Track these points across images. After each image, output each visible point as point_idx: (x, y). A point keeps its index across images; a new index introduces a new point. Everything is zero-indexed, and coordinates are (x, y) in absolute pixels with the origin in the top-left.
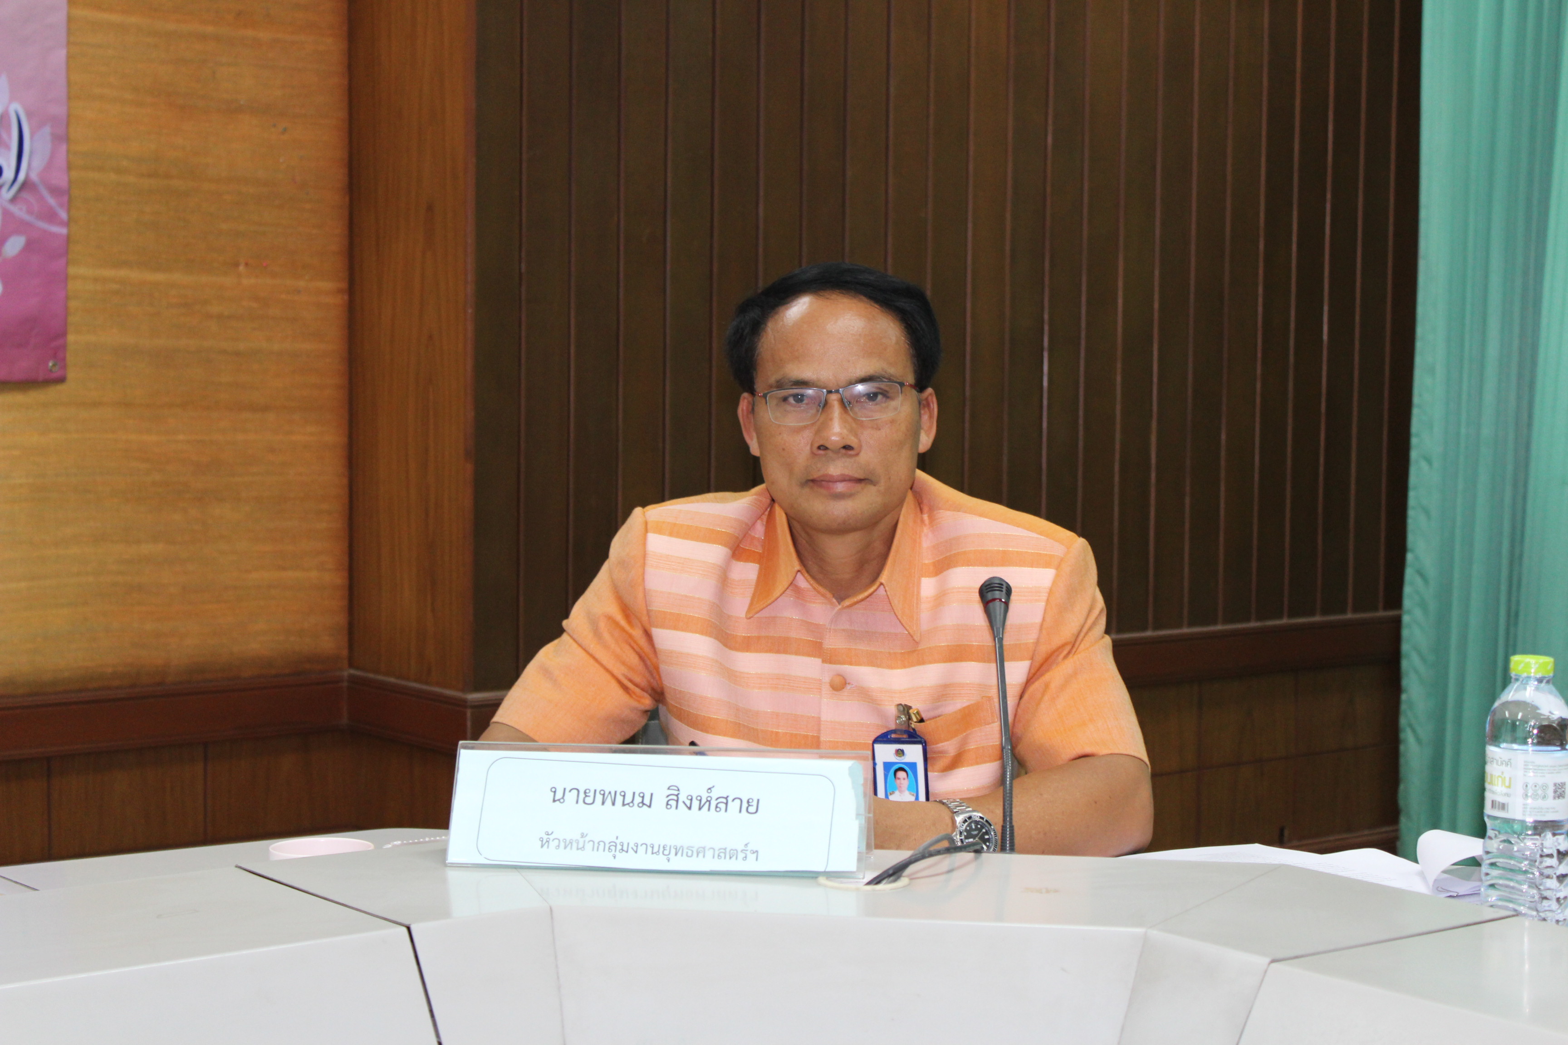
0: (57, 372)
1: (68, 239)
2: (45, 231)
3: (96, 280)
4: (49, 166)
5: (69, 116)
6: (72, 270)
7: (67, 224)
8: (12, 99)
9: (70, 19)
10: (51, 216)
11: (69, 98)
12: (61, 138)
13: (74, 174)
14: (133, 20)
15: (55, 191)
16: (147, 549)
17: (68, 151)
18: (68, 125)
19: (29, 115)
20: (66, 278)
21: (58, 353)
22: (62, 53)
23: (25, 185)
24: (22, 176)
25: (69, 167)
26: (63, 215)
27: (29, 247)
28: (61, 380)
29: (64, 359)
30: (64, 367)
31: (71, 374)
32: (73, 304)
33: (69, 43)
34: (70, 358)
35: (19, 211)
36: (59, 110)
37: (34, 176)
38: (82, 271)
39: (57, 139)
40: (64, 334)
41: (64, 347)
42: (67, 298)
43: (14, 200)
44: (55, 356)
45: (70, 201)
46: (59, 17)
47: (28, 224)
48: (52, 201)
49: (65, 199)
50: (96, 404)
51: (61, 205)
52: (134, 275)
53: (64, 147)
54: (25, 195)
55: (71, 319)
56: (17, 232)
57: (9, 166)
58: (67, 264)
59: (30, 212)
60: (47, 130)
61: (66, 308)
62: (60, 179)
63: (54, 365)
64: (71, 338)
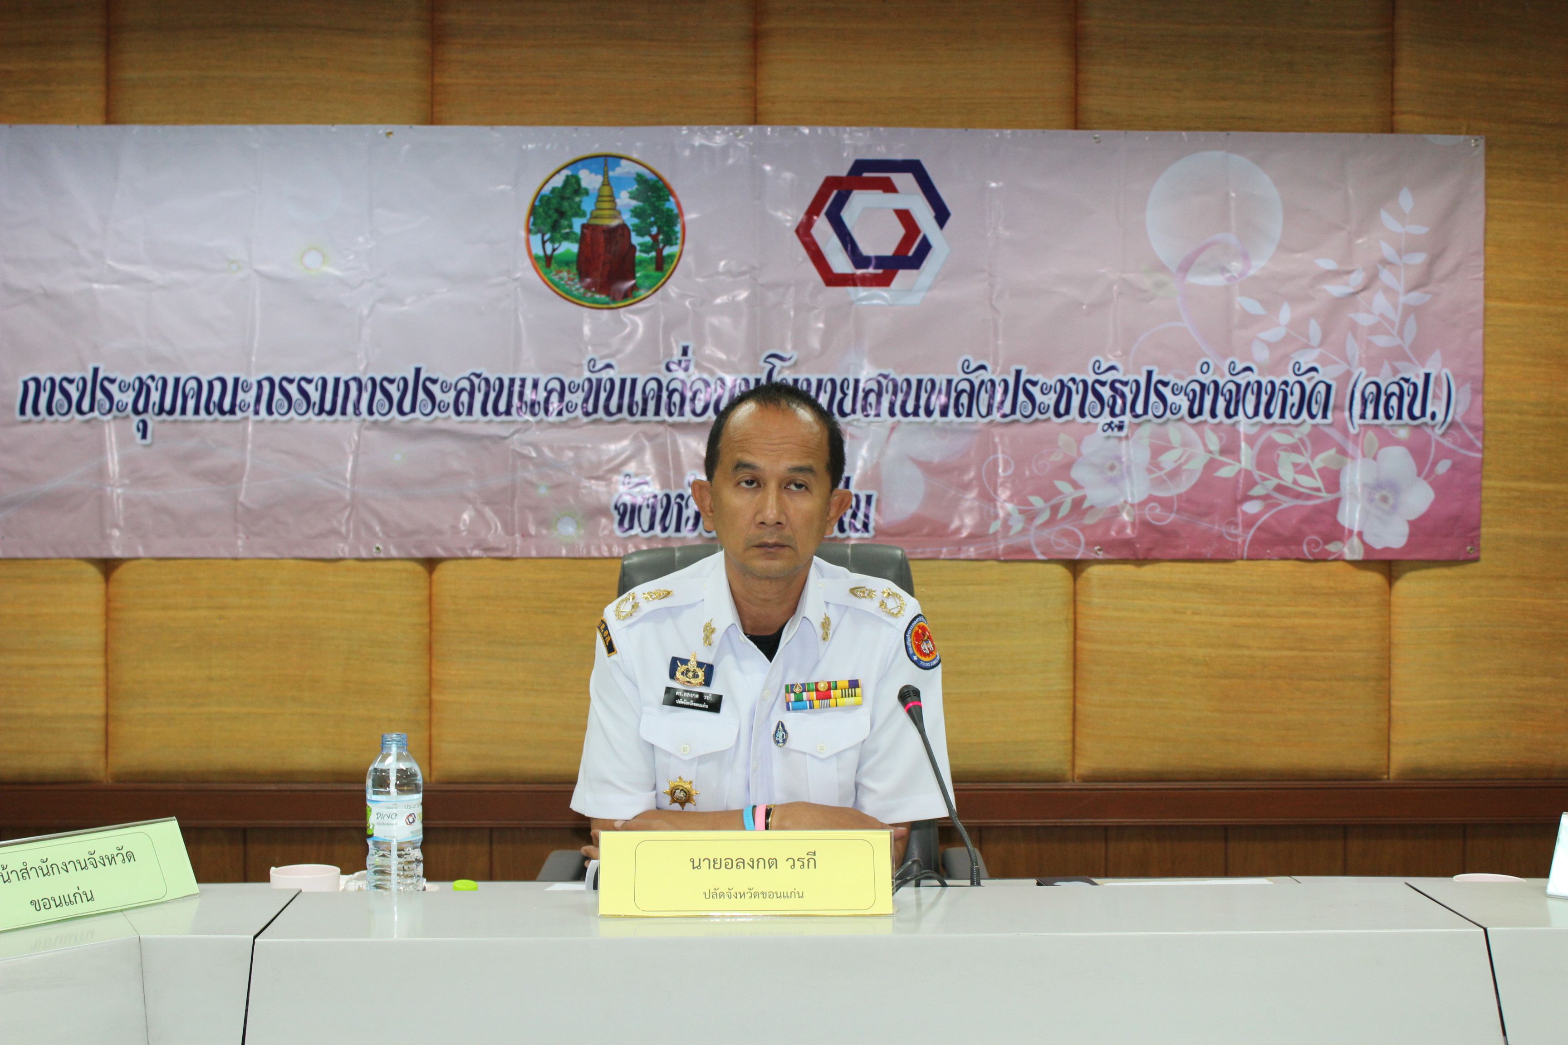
0: (1473, 555)
1: (1482, 461)
2: (1465, 456)
3: (1502, 489)
4: (1469, 412)
5: (1484, 375)
6: (1485, 483)
7: (1482, 451)
8: (1444, 365)
9: (1486, 309)
10: (1470, 446)
11: (1484, 363)
12: (1479, 391)
13: (1488, 416)
14: (1532, 306)
15: (1474, 428)
16: (1537, 681)
17: (1483, 400)
18: (1483, 381)
19: (1456, 376)
20: (1480, 488)
21: (1475, 541)
22: (1480, 333)
23: (1453, 425)
24: (1449, 419)
25: (1484, 411)
26: (1479, 444)
27: (1454, 467)
28: (1476, 560)
29: (1479, 545)
30: (1479, 551)
31: (1483, 556)
32: (1485, 507)
33: (1485, 325)
34: (1483, 544)
35: (1447, 443)
36: (1477, 372)
37: (1458, 419)
38: (1493, 483)
39: (1475, 392)
40: (1478, 527)
41: (1478, 537)
42: (1481, 502)
43: (1443, 435)
44: (1472, 543)
45: (1484, 435)
46: (1479, 308)
47: (1454, 451)
48: (1471, 435)
49: (1481, 433)
50: (1501, 577)
51: (1477, 438)
52: (1531, 485)
53: (1480, 397)
54: (1451, 431)
55: (1484, 517)
56: (1446, 457)
57: (1440, 411)
58: (1482, 478)
59: (1454, 443)
60: (1468, 386)
61: (1480, 509)
62: (1477, 420)
63: (1471, 549)
64: (1484, 530)
